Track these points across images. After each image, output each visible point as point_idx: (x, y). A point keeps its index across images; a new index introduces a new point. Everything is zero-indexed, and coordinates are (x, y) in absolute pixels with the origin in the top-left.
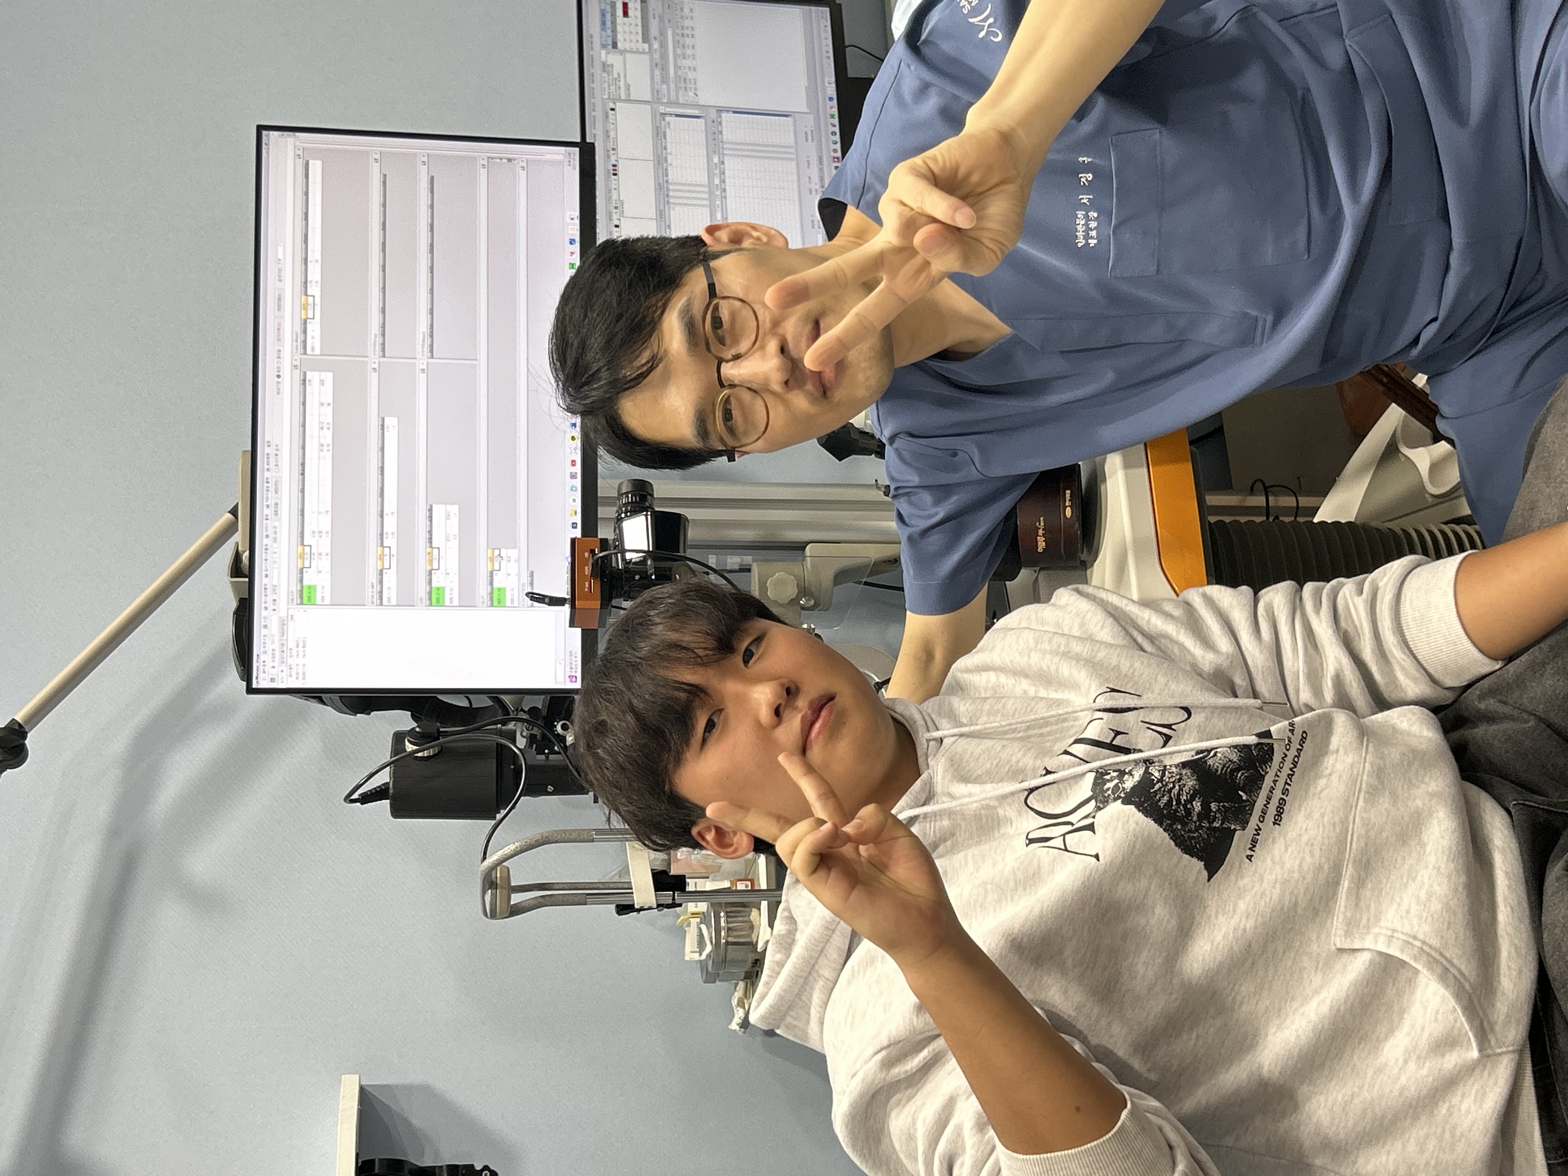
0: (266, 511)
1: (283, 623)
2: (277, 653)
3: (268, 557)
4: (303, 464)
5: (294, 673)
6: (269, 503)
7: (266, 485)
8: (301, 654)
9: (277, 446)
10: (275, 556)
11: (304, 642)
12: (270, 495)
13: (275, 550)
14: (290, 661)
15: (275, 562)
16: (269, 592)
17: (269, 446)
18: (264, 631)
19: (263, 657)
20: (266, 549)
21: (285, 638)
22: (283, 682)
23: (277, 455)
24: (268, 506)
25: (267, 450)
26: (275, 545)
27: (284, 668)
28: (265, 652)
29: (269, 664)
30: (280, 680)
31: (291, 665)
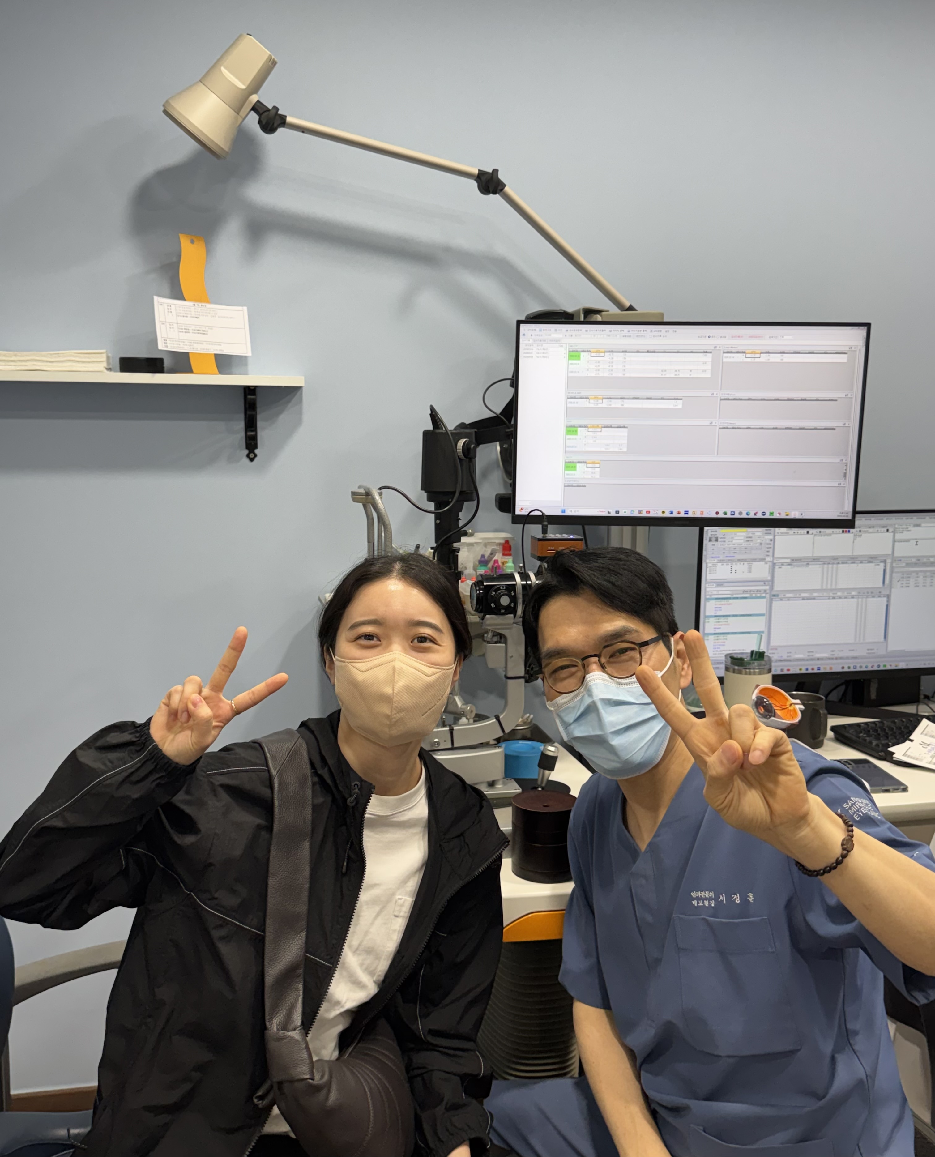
1: (558, 341)
2: (541, 338)
3: (598, 332)
4: (654, 352)
5: (528, 348)
6: (631, 332)
7: (642, 330)
9: (666, 336)
10: (599, 337)
11: (547, 353)
12: (636, 332)
13: (602, 337)
15: (595, 336)
16: (576, 334)
17: (666, 331)
18: (552, 332)
19: (537, 331)
20: (603, 331)
21: (549, 342)
23: (660, 336)
24: (629, 331)
25: (663, 331)
26: (605, 337)
29: (534, 332)
30: (525, 339)
31: (533, 346)
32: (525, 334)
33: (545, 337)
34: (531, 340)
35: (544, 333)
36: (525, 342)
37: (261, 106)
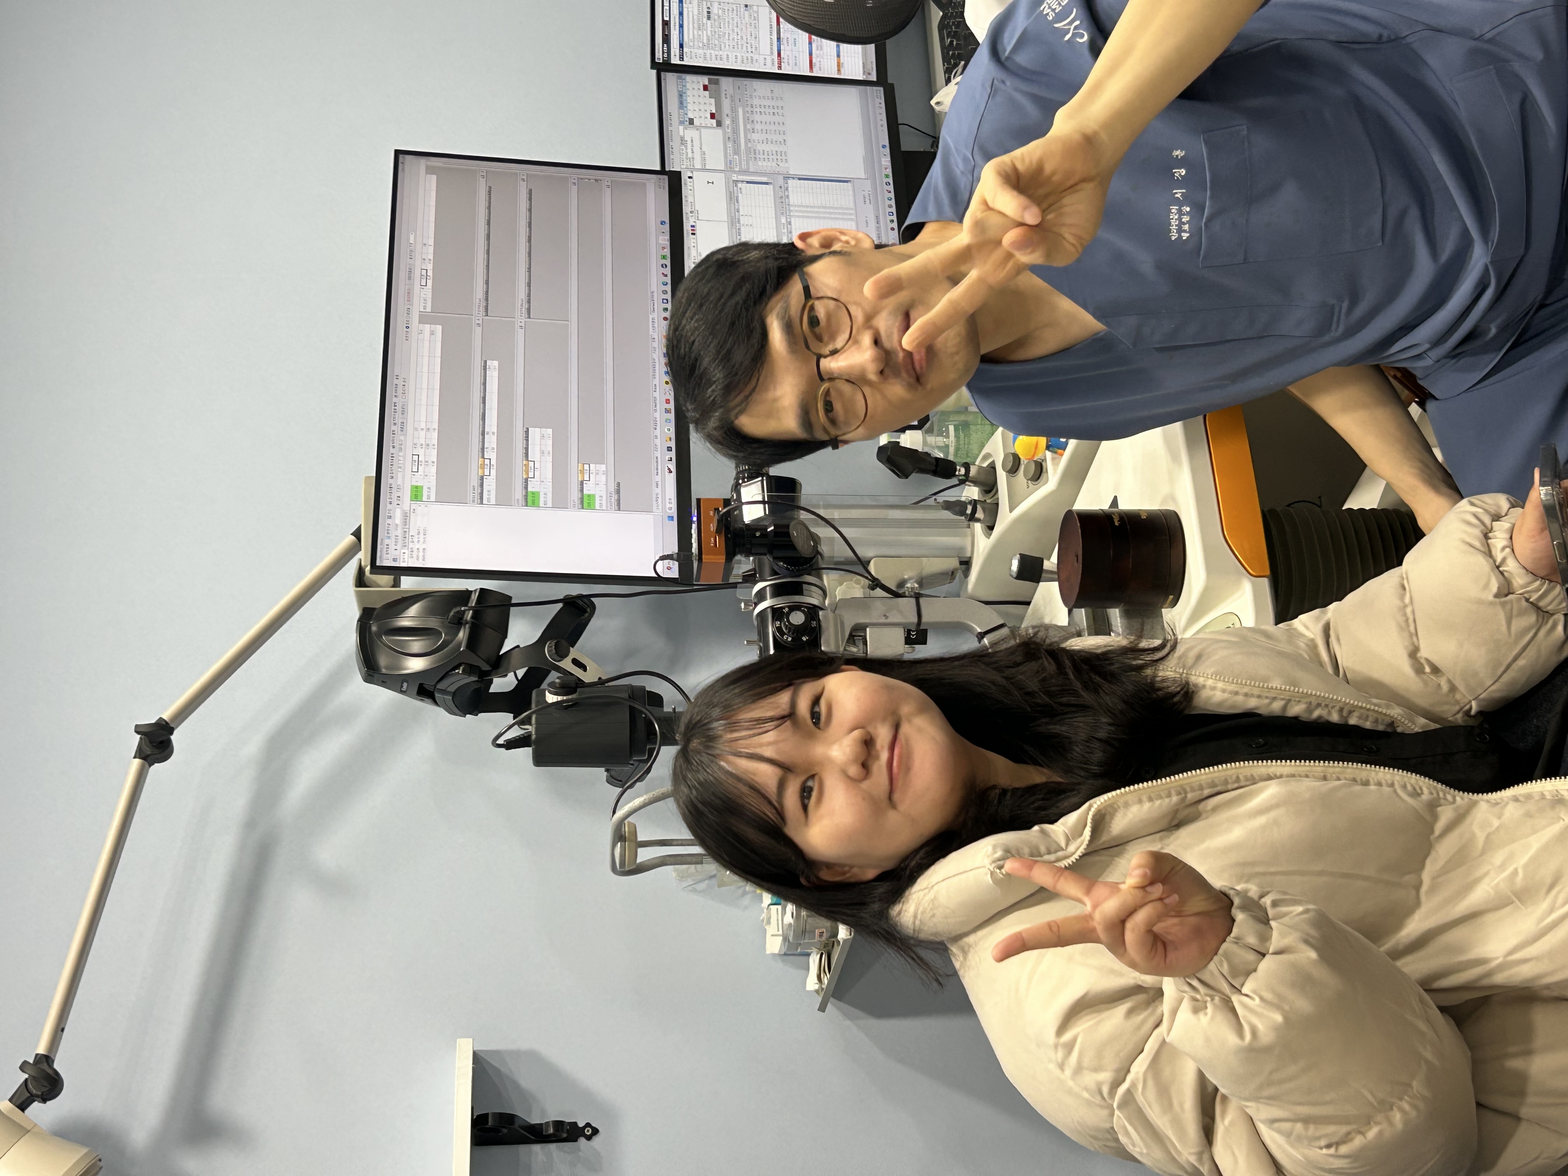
0: (393, 428)
1: (406, 517)
2: (400, 538)
3: (394, 463)
5: (415, 554)
8: (421, 540)
10: (400, 462)
11: (425, 531)
12: (397, 415)
13: (401, 458)
14: (411, 545)
15: (400, 467)
16: (393, 490)
17: (397, 379)
18: (389, 521)
19: (387, 541)
21: (407, 527)
22: (404, 562)
23: (404, 385)
25: (396, 382)
26: (401, 454)
27: (406, 551)
28: (389, 537)
29: (392, 547)
30: (402, 560)
31: (412, 548)
32: (395, 560)
33: (399, 532)
34: (403, 551)
35: (393, 534)
36: (406, 560)
37: (16, 1096)
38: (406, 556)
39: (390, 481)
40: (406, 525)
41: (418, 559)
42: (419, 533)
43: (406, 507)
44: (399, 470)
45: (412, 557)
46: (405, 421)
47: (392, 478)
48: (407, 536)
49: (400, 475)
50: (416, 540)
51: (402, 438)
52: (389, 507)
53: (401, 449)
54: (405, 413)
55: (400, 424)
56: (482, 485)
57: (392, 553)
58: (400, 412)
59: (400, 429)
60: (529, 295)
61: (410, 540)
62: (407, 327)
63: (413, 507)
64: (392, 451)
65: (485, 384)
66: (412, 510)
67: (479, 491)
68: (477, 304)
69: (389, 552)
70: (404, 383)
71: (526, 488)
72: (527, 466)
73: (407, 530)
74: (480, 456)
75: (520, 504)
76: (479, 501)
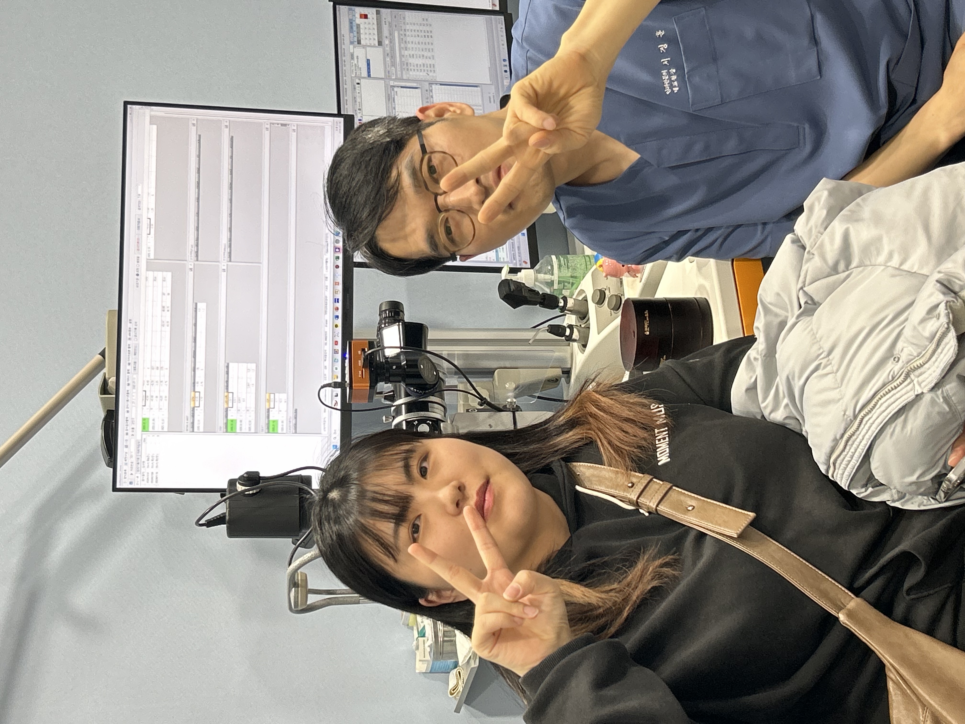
2: (134, 464)
3: (129, 399)
5: (145, 477)
7: (128, 349)
8: (150, 465)
9: (136, 322)
11: (152, 457)
12: (130, 356)
13: (134, 394)
14: (143, 470)
15: (133, 402)
17: (130, 323)
19: (124, 467)
20: (128, 393)
21: (140, 454)
23: (136, 329)
24: (129, 364)
26: (134, 391)
27: (139, 475)
28: (126, 464)
29: (129, 472)
30: (136, 483)
31: (143, 473)
32: (131, 483)
33: (134, 459)
34: (137, 475)
35: (129, 461)
36: (139, 483)
38: (139, 479)
39: (127, 415)
40: (138, 453)
41: (148, 482)
42: (148, 460)
43: (139, 438)
44: (133, 405)
45: (143, 480)
46: (136, 361)
47: (128, 412)
48: (140, 462)
49: (134, 408)
50: (146, 465)
51: (135, 376)
52: (126, 437)
53: (134, 386)
54: (137, 354)
55: (133, 364)
56: (193, 416)
57: (129, 478)
58: (133, 353)
59: (133, 369)
60: (230, 240)
61: (142, 466)
62: (138, 275)
63: (144, 436)
64: (128, 388)
65: (195, 325)
66: (143, 440)
67: (191, 421)
68: (190, 250)
69: (127, 476)
70: (135, 327)
71: (227, 416)
72: (227, 397)
73: (140, 457)
74: (192, 390)
75: (222, 431)
76: (191, 429)
